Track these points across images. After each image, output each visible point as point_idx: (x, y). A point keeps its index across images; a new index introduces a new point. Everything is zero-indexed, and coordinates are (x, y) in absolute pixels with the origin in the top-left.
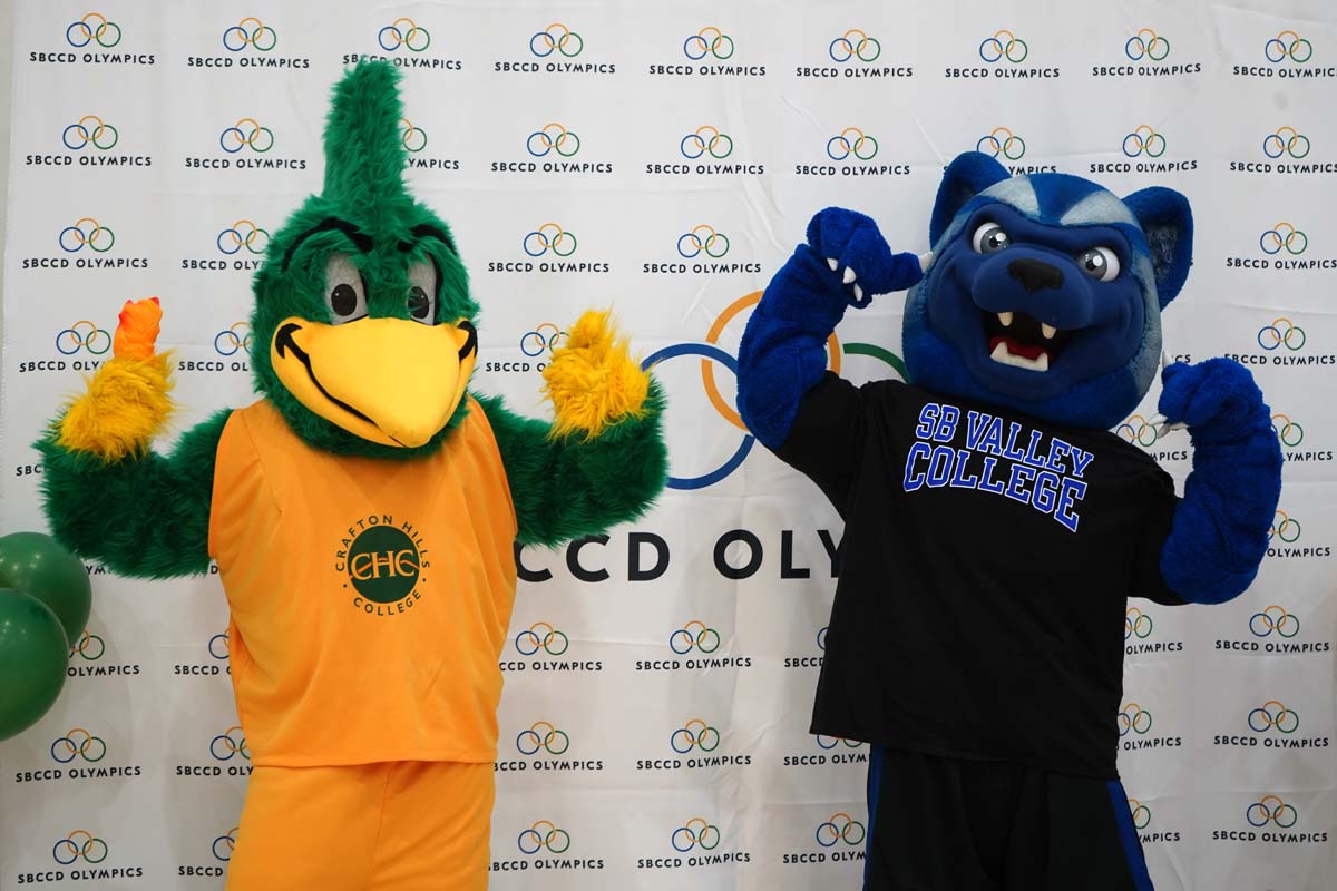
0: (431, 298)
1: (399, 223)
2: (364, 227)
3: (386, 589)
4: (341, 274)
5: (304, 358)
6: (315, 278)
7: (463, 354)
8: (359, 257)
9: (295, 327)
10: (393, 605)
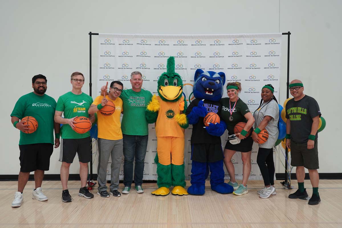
0: (177, 83)
1: (173, 75)
2: (168, 75)
3: (170, 117)
4: (166, 81)
5: (162, 90)
6: (163, 81)
7: (180, 90)
8: (168, 79)
9: (161, 87)
10: (171, 119)
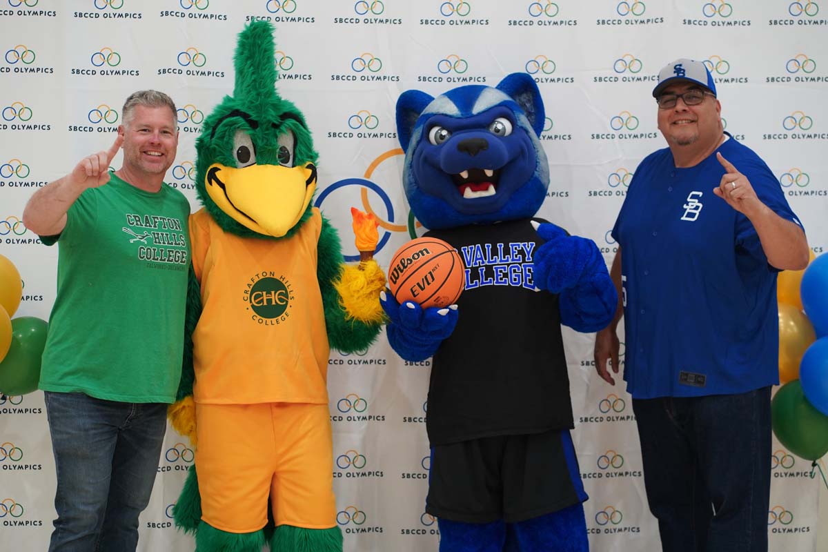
0: (291, 152)
1: (273, 113)
2: (254, 116)
3: (270, 311)
10: (274, 320)
